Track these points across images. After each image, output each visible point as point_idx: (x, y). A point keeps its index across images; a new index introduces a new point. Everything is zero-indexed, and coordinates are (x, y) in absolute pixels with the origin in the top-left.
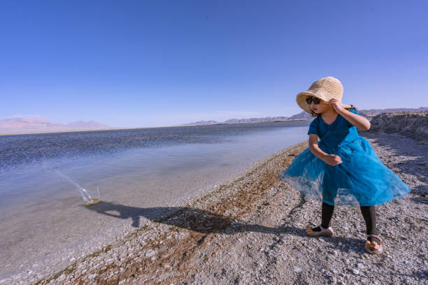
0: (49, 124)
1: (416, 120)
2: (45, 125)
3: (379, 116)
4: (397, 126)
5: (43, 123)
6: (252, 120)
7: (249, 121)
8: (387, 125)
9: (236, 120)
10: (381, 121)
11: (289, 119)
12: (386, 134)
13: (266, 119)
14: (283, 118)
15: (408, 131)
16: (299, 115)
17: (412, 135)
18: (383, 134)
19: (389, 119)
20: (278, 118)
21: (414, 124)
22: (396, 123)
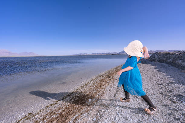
0: (10, 53)
1: (174, 56)
2: (8, 53)
3: (155, 54)
4: (164, 59)
5: (7, 52)
6: (103, 53)
7: (102, 54)
8: (159, 58)
9: (96, 53)
10: (156, 56)
11: (118, 53)
12: (159, 63)
13: (108, 53)
14: (115, 53)
15: (170, 62)
16: (122, 52)
17: (173, 64)
18: (158, 63)
19: (160, 55)
20: (113, 53)
21: (174, 58)
22: (164, 57)
